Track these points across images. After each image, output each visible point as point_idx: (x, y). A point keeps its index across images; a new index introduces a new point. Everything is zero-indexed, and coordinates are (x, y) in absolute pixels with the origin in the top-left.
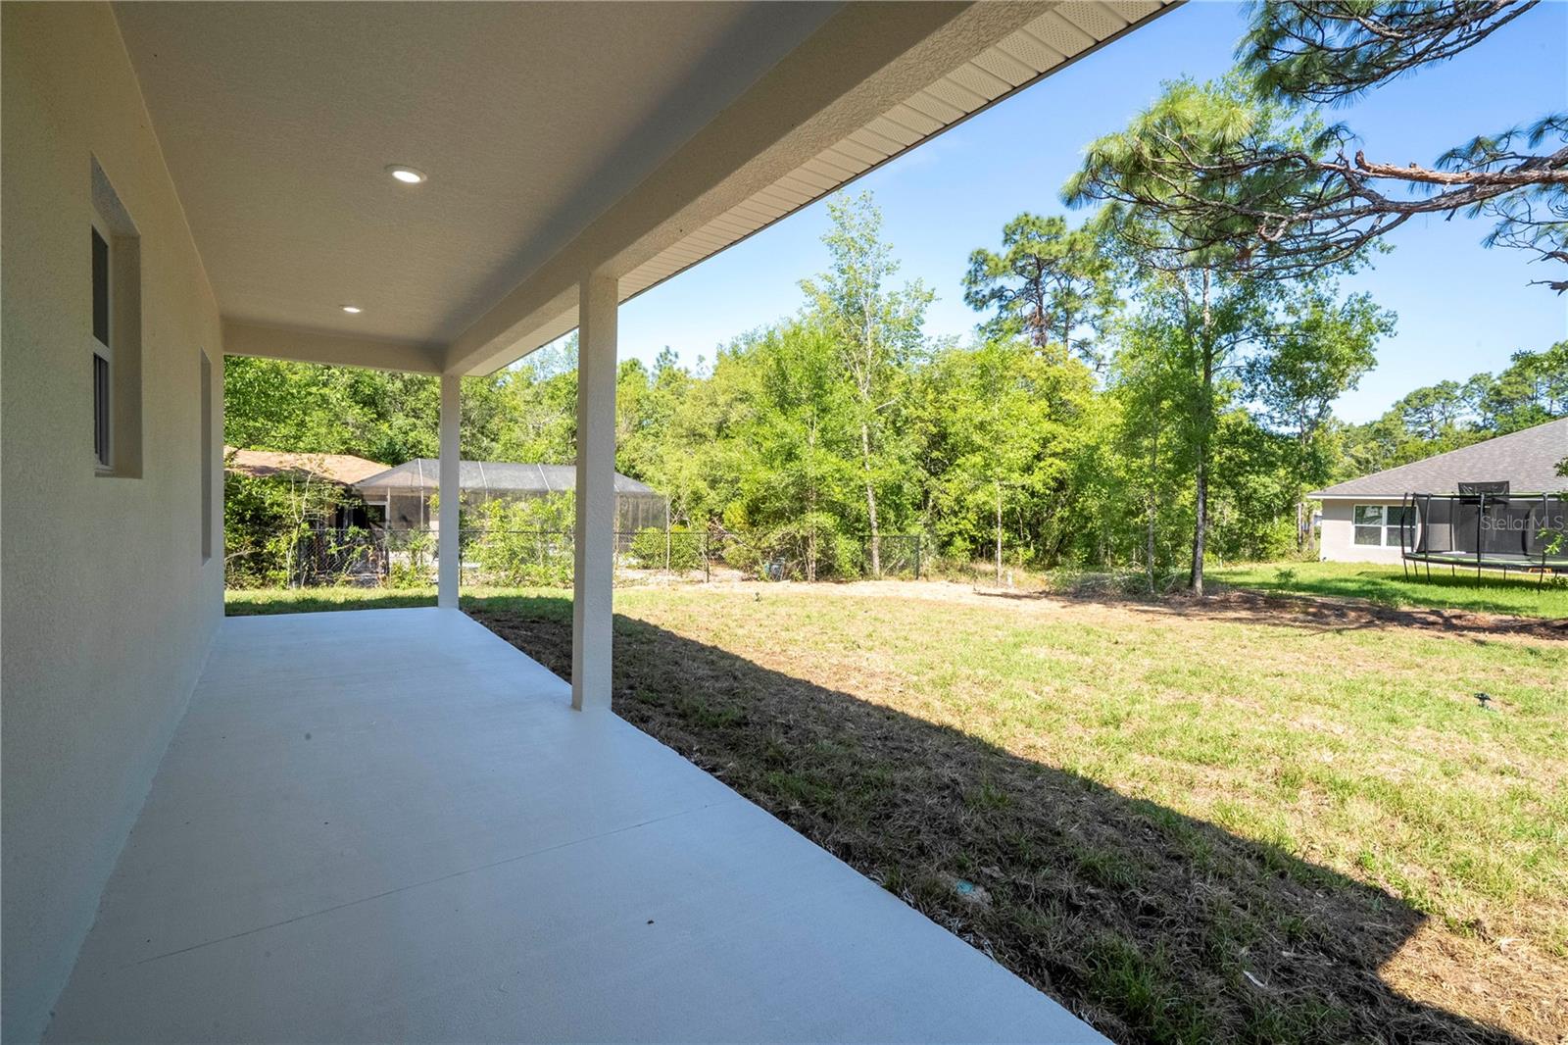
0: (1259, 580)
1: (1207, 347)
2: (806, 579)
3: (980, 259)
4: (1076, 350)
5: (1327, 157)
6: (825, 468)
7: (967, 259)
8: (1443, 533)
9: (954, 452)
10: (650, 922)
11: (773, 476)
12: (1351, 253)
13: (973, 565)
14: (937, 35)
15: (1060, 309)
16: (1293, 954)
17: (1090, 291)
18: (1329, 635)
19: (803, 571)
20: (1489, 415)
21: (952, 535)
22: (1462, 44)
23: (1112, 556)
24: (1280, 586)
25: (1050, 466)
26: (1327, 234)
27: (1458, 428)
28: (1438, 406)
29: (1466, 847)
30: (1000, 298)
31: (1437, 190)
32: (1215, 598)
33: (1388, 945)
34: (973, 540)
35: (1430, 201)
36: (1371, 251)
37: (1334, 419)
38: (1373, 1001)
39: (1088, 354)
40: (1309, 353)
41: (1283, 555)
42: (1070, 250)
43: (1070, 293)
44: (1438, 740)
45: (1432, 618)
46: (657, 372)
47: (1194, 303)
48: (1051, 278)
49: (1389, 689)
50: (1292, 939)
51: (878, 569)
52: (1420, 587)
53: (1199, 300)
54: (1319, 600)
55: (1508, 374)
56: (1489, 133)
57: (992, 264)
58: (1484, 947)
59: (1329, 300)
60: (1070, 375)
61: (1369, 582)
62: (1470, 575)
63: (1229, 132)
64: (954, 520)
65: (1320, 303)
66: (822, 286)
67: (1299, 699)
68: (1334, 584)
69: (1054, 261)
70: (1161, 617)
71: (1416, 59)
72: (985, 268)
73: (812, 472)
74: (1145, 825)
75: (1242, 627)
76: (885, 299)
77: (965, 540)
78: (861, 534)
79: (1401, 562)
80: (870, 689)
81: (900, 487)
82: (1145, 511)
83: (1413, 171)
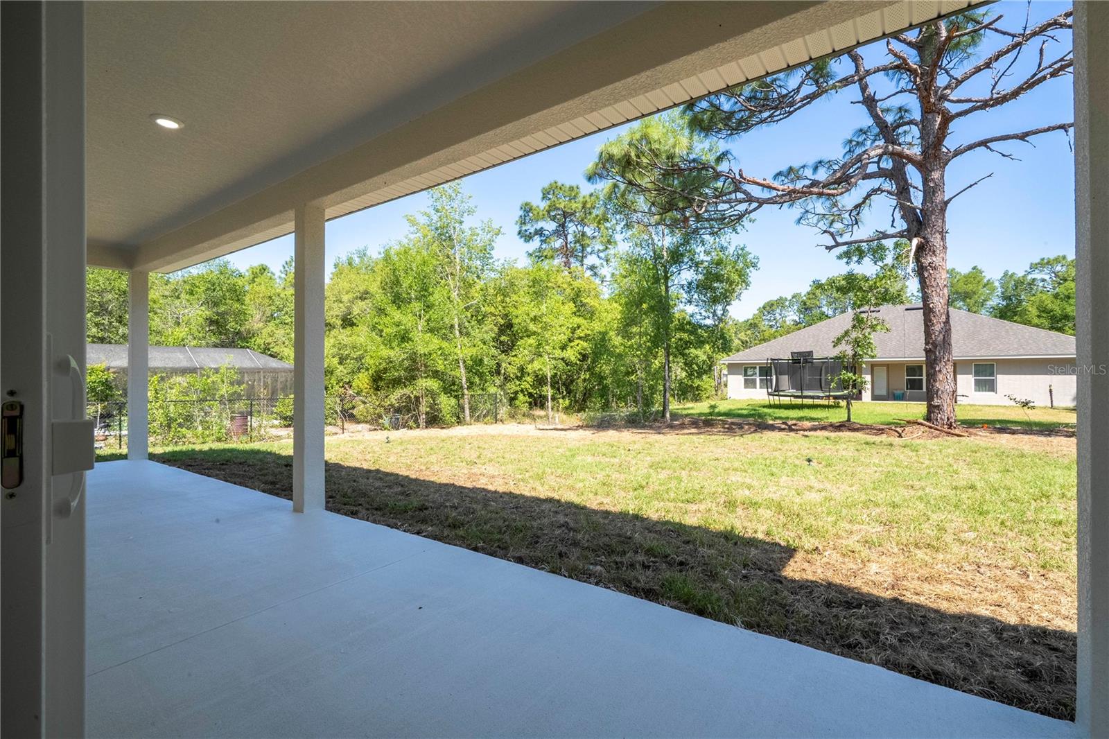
0: (698, 412)
1: (666, 272)
2: (418, 427)
3: (527, 209)
4: (589, 271)
5: (723, 167)
6: (432, 347)
7: (519, 208)
8: (785, 379)
9: (515, 338)
10: (420, 608)
11: (392, 353)
12: (737, 223)
13: (531, 412)
14: (571, 102)
15: (578, 245)
16: (746, 571)
17: (596, 234)
18: (737, 438)
19: (416, 421)
20: (802, 316)
21: (516, 393)
22: (781, 116)
23: (617, 403)
24: (711, 414)
25: (578, 345)
26: (724, 211)
27: (788, 323)
28: (778, 311)
29: (809, 521)
30: (541, 235)
31: (774, 193)
32: (677, 423)
33: (783, 562)
34: (530, 395)
35: (771, 199)
36: (745, 221)
37: (730, 316)
38: (781, 582)
39: (595, 274)
40: (718, 278)
41: (708, 397)
42: (583, 207)
43: (583, 234)
44: (793, 481)
45: (783, 426)
46: (283, 276)
47: (657, 245)
48: (572, 224)
49: (768, 461)
50: (745, 566)
51: (468, 418)
52: (776, 410)
53: (660, 244)
54: (729, 420)
55: (809, 294)
56: (796, 165)
57: (535, 212)
58: (820, 557)
59: (726, 248)
60: (587, 287)
61: (752, 410)
62: (798, 403)
63: (677, 150)
64: (518, 383)
65: (723, 249)
66: (423, 220)
67: (729, 469)
68: (736, 411)
69: (573, 214)
70: (650, 435)
71: (762, 121)
72: (531, 215)
73: (421, 350)
74: (670, 530)
75: (694, 437)
76: (468, 233)
77: (524, 395)
78: (456, 393)
79: (766, 397)
80: (495, 484)
81: (481, 360)
82: (637, 371)
83: (764, 182)
